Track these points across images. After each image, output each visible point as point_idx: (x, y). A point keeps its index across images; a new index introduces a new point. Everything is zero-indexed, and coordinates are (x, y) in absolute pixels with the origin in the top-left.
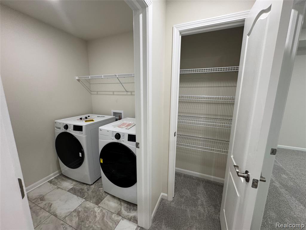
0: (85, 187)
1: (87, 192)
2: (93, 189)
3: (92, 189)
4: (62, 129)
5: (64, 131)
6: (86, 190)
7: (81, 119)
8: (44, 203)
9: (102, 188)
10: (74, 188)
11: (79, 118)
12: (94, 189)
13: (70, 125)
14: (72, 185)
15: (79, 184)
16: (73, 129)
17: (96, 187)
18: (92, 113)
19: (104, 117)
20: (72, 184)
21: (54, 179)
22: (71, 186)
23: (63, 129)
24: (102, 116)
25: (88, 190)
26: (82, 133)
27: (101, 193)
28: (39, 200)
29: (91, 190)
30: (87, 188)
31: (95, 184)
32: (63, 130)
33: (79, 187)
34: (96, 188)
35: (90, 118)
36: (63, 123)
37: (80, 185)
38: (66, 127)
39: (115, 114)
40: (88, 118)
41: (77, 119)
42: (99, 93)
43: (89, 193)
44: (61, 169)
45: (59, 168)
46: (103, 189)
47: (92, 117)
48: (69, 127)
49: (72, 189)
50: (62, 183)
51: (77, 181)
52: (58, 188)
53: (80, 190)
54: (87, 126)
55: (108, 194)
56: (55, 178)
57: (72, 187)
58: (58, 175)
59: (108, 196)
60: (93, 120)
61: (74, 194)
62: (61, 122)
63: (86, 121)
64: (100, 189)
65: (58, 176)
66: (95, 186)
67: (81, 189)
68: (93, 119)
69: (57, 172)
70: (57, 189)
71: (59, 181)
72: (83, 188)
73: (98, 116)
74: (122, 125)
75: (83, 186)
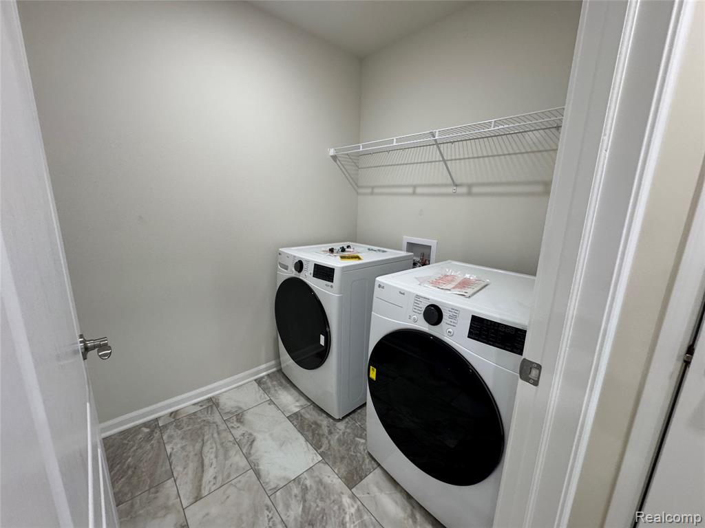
0: (325, 422)
1: (327, 438)
2: (341, 432)
3: (338, 433)
4: (291, 270)
5: (293, 275)
6: (326, 430)
7: (332, 250)
8: (242, 429)
9: (363, 441)
10: (301, 416)
11: (328, 249)
12: (344, 433)
13: (308, 261)
14: (298, 404)
15: (312, 406)
16: (312, 272)
17: (348, 430)
18: (355, 240)
19: (384, 251)
20: (297, 401)
21: (266, 377)
22: (297, 406)
23: (294, 269)
24: (379, 250)
25: (330, 433)
26: (332, 286)
27: (359, 455)
28: (234, 418)
29: (337, 436)
30: (328, 427)
31: (347, 420)
32: (291, 273)
33: (312, 415)
34: (349, 433)
35: (351, 250)
36: (295, 257)
37: (314, 410)
38: (299, 266)
39: (411, 246)
40: (347, 250)
41: (323, 251)
42: (376, 190)
43: (332, 442)
44: (281, 359)
45: (277, 356)
46: (365, 444)
47: (357, 249)
48: (305, 266)
49: (296, 414)
50: (279, 392)
51: (308, 399)
52: (271, 402)
53: (313, 426)
54: (344, 269)
55: (379, 465)
56: (268, 375)
57: (297, 410)
58: (274, 369)
59: (378, 471)
60: (358, 258)
61: (299, 431)
62: (289, 253)
63: (342, 257)
64: (357, 439)
65: (273, 373)
66: (346, 427)
67: (315, 423)
68: (359, 255)
69: (273, 362)
70: (269, 404)
71: (274, 386)
72: (319, 422)
73: (369, 249)
74: (440, 278)
75: (320, 418)
